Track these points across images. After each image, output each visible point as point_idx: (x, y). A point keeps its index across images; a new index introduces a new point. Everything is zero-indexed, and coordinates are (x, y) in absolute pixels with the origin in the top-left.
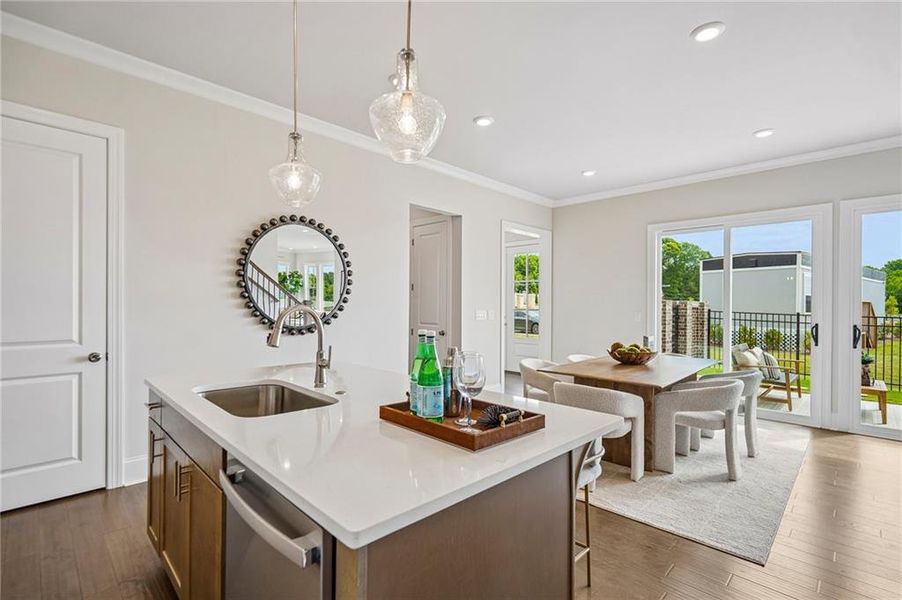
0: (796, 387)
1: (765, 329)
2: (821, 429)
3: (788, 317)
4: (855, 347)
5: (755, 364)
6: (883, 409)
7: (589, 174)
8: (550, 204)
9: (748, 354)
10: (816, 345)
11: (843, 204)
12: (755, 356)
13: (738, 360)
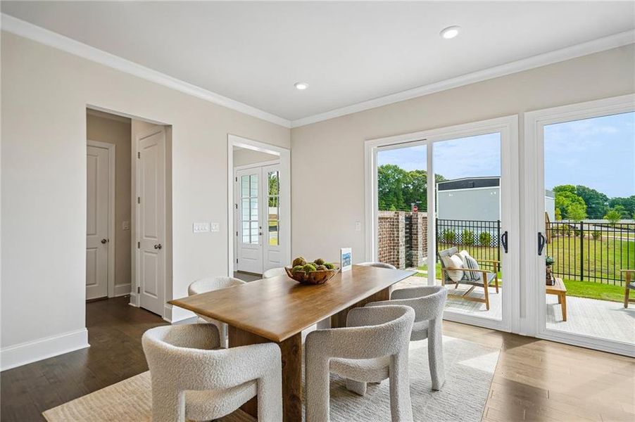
0: (494, 284)
1: (479, 232)
2: (511, 333)
3: (492, 224)
4: (540, 254)
5: (459, 268)
6: (562, 301)
7: (301, 87)
8: (287, 124)
9: (455, 259)
10: (506, 252)
11: (527, 114)
12: (459, 259)
13: (446, 265)
